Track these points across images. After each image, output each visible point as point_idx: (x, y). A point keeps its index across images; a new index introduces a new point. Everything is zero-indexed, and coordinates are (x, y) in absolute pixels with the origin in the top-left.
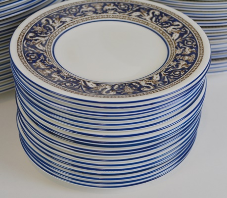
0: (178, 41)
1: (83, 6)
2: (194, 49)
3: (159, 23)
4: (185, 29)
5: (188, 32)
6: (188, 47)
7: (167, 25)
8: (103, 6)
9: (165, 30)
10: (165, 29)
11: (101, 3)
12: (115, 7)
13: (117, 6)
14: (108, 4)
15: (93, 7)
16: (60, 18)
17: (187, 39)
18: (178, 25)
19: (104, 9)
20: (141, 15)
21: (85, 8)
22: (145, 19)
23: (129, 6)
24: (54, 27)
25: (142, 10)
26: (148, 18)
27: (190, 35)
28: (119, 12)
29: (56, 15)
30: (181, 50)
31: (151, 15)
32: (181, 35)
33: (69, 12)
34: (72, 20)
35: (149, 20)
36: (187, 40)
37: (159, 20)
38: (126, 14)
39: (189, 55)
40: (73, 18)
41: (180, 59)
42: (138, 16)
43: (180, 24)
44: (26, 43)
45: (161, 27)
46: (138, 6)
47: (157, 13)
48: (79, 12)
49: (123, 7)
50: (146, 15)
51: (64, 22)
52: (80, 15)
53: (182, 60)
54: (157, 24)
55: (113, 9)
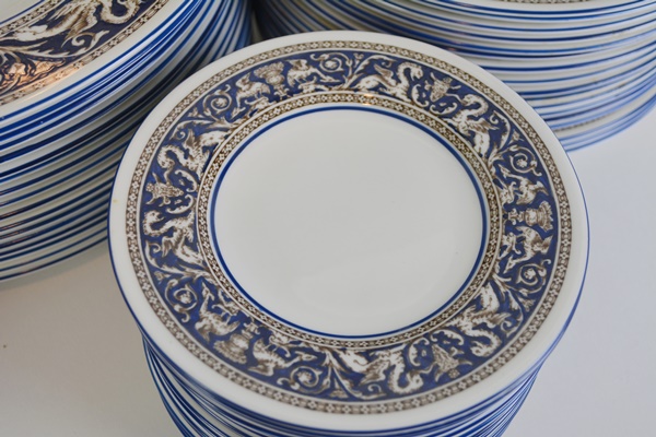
0: (493, 158)
1: (239, 84)
2: (539, 184)
3: (431, 103)
4: (496, 117)
5: (508, 126)
6: (524, 175)
7: (451, 110)
8: (284, 73)
9: (450, 125)
10: (449, 121)
11: (276, 61)
12: (313, 70)
13: (315, 64)
14: (292, 62)
15: (262, 81)
16: (197, 139)
17: (513, 149)
18: (477, 106)
19: (290, 82)
20: (380, 85)
21: (244, 88)
22: (394, 96)
23: (344, 60)
24: (193, 173)
25: (377, 68)
26: (399, 90)
27: (516, 137)
28: (329, 85)
29: (185, 129)
30: (511, 188)
31: (405, 82)
32: (495, 139)
33: (213, 112)
34: (226, 137)
35: (405, 98)
36: (513, 154)
37: (428, 93)
38: (346, 86)
39: (535, 205)
40: (226, 130)
41: (519, 224)
42: (375, 89)
43: (480, 101)
44: (151, 254)
45: (440, 117)
46: (367, 55)
47: (416, 72)
48: (234, 104)
49: (330, 64)
50: (393, 82)
51: (211, 149)
52: (241, 115)
53: (524, 223)
54: (427, 109)
55: (310, 78)
